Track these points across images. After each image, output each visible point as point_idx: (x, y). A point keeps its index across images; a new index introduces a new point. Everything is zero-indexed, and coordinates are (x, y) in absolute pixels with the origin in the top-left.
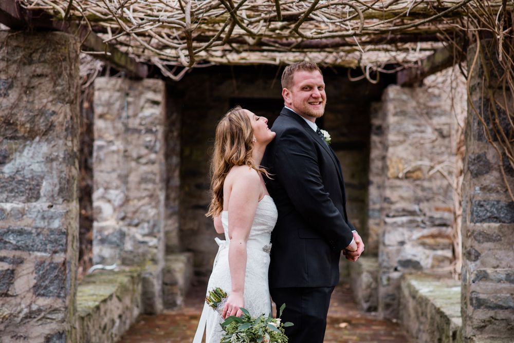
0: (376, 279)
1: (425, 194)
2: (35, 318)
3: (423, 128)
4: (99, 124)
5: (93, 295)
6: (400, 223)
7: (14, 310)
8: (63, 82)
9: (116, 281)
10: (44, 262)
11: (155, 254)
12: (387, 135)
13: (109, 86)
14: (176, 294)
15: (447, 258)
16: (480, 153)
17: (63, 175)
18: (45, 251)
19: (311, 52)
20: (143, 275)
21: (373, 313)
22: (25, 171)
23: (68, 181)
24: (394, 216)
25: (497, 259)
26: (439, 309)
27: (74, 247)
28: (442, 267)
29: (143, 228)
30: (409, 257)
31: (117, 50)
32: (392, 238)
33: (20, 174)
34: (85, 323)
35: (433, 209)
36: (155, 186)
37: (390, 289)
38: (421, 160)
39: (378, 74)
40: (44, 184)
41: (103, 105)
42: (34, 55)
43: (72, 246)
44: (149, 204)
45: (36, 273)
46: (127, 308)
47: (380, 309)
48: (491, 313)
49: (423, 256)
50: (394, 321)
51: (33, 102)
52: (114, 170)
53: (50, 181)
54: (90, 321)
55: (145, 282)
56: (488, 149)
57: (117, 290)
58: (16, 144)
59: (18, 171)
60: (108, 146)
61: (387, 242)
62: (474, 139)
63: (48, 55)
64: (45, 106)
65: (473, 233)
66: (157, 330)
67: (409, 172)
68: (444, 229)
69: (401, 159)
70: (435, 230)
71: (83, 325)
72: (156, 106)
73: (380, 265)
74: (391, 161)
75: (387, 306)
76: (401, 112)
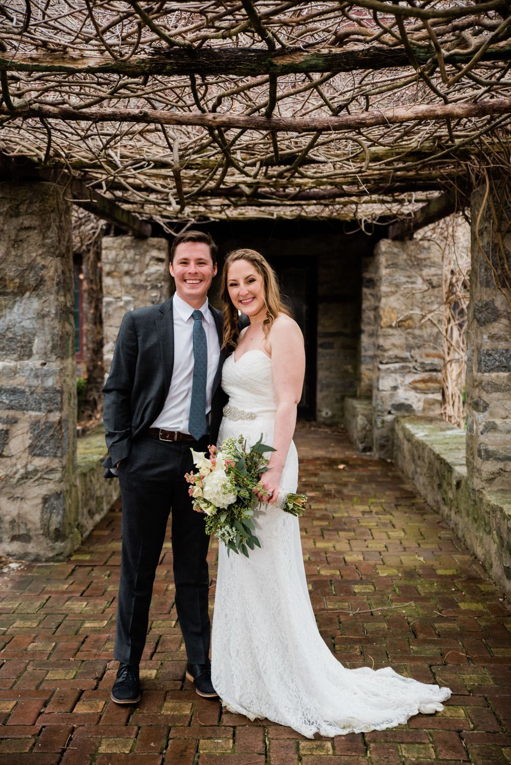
0: (370, 422)
1: (417, 341)
2: (31, 478)
3: (413, 280)
4: (107, 281)
6: (393, 369)
7: (10, 471)
8: (53, 234)
10: (39, 421)
12: (379, 286)
13: (115, 245)
15: (437, 401)
16: (488, 300)
17: (56, 331)
18: (40, 410)
19: (309, 205)
21: (368, 453)
22: (16, 328)
23: (61, 338)
24: (387, 363)
25: (506, 409)
26: (438, 455)
27: (72, 404)
28: (433, 410)
30: (402, 401)
31: (119, 207)
32: (385, 384)
33: (11, 332)
34: (88, 479)
35: (424, 356)
37: (384, 432)
38: (412, 310)
39: (373, 226)
40: (36, 341)
41: (110, 263)
42: (21, 206)
43: (69, 403)
45: (31, 433)
47: (374, 449)
48: (501, 465)
49: (416, 400)
50: (389, 461)
51: (21, 256)
53: (42, 338)
54: (93, 475)
56: (496, 296)
58: (5, 300)
59: (8, 329)
60: (116, 302)
61: (381, 388)
62: (481, 286)
63: (36, 207)
64: (34, 260)
65: (480, 383)
67: (401, 321)
68: (435, 374)
69: (393, 309)
70: (426, 375)
71: (85, 481)
72: (160, 263)
73: (375, 408)
74: (384, 311)
75: (382, 447)
76: (393, 264)
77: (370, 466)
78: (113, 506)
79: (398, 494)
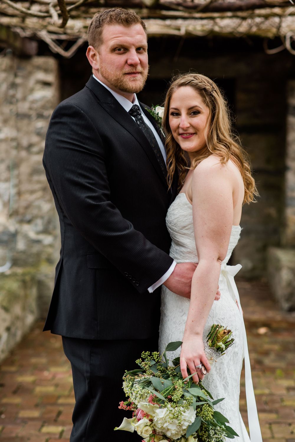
9: (4, 288)
11: (50, 254)
20: (37, 278)
29: (36, 225)
55: (40, 284)
57: (4, 299)
72: (46, 88)
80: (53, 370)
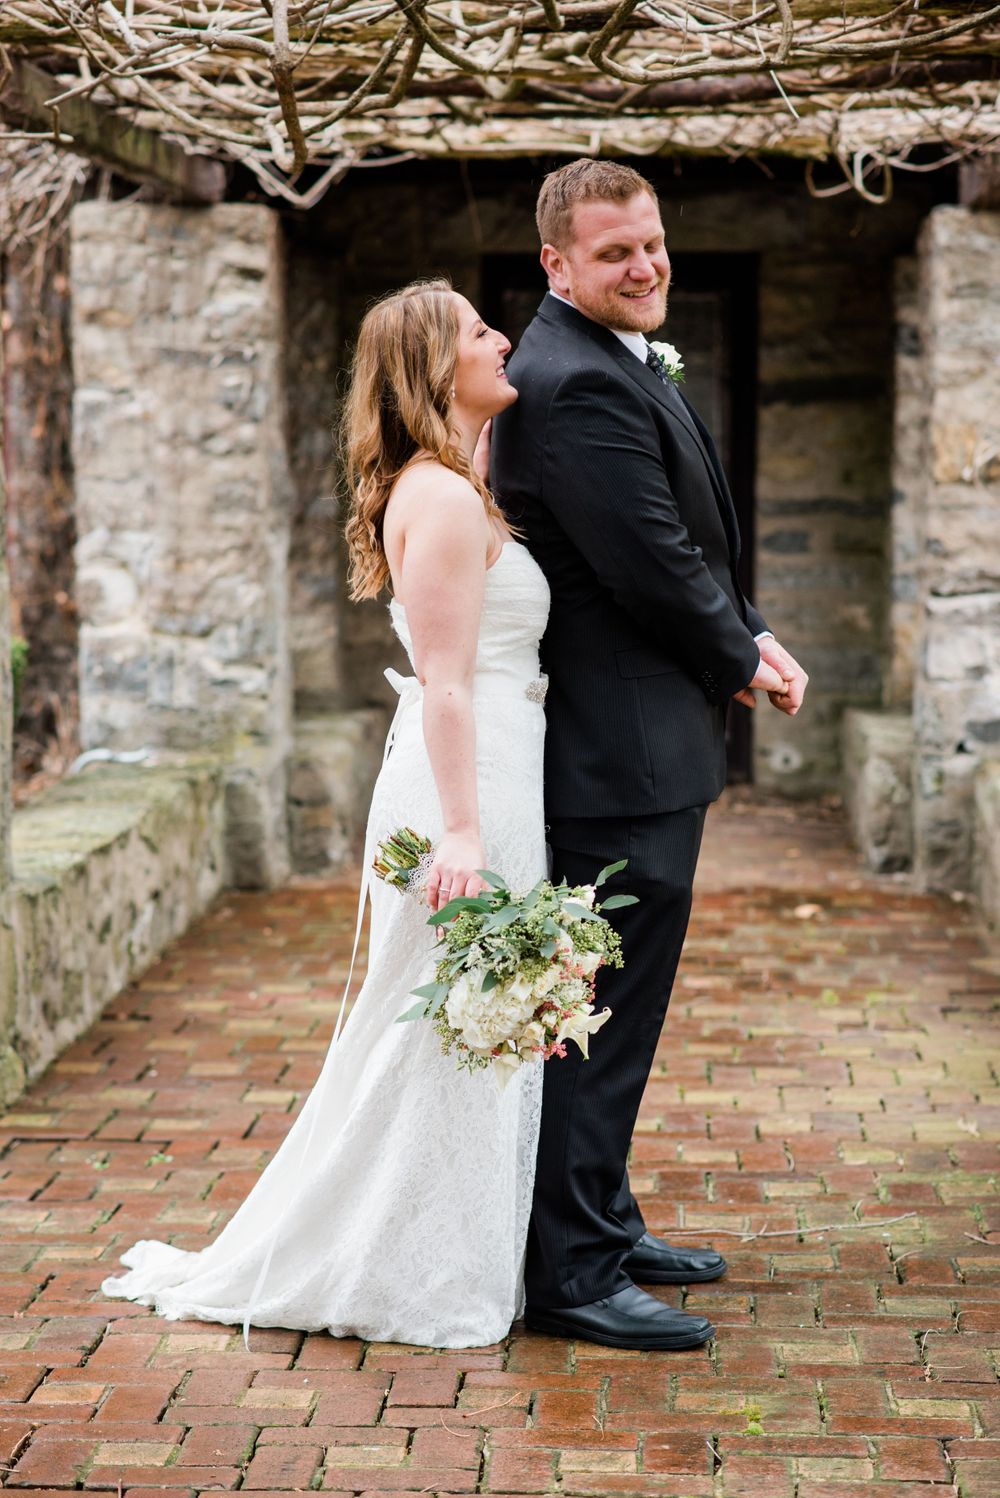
0: (905, 778)
4: (88, 340)
5: (71, 834)
6: (970, 612)
9: (143, 795)
11: (260, 717)
12: (929, 355)
13: (114, 228)
14: (327, 830)
20: (227, 778)
21: (899, 877)
24: (953, 594)
29: (223, 641)
31: (126, 125)
32: (948, 658)
34: (41, 915)
36: (257, 519)
37: (945, 807)
39: (888, 175)
41: (98, 285)
44: (241, 570)
46: (177, 871)
47: (918, 863)
50: (958, 896)
52: (135, 474)
54: (56, 906)
55: (233, 793)
57: (144, 819)
60: (116, 403)
61: (934, 670)
66: (267, 932)
67: (993, 463)
69: (972, 428)
71: (33, 919)
72: (251, 284)
73: (917, 735)
74: (944, 431)
75: (938, 854)
76: (973, 285)
77: (901, 910)
78: (109, 1006)
79: (959, 982)
80: (269, 989)
